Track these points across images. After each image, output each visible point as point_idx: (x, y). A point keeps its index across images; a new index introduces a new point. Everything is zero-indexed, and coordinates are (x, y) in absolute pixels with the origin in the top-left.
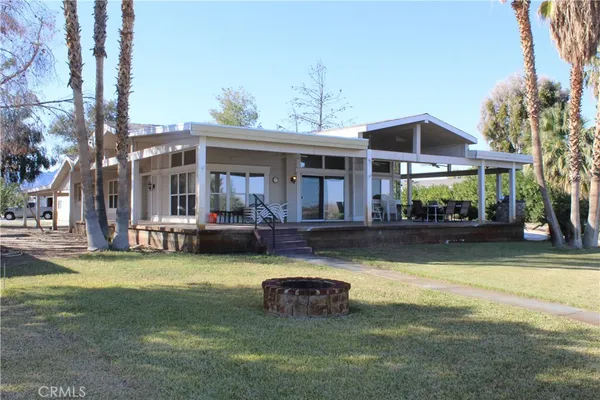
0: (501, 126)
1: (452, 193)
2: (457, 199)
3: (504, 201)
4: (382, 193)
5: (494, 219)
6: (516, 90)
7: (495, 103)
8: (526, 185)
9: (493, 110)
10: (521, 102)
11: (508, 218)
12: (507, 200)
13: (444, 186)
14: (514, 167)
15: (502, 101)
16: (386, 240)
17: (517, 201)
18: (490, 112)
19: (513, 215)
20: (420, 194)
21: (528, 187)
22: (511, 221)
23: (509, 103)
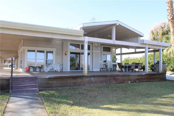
0: (156, 38)
1: (140, 61)
2: (141, 63)
3: (157, 63)
4: (107, 60)
5: (153, 70)
6: (161, 26)
7: (154, 31)
8: (165, 58)
9: (153, 33)
10: (163, 30)
11: (159, 70)
12: (158, 63)
13: (137, 58)
14: (161, 48)
15: (156, 30)
16: (95, 82)
17: (163, 63)
18: (152, 34)
19: (161, 70)
20: (129, 61)
21: (166, 58)
22: (160, 72)
23: (158, 31)
